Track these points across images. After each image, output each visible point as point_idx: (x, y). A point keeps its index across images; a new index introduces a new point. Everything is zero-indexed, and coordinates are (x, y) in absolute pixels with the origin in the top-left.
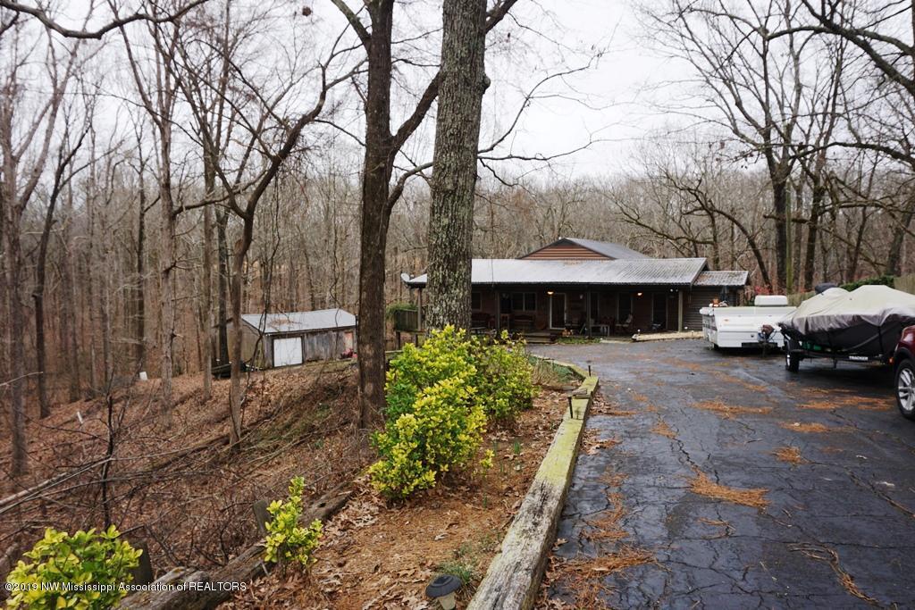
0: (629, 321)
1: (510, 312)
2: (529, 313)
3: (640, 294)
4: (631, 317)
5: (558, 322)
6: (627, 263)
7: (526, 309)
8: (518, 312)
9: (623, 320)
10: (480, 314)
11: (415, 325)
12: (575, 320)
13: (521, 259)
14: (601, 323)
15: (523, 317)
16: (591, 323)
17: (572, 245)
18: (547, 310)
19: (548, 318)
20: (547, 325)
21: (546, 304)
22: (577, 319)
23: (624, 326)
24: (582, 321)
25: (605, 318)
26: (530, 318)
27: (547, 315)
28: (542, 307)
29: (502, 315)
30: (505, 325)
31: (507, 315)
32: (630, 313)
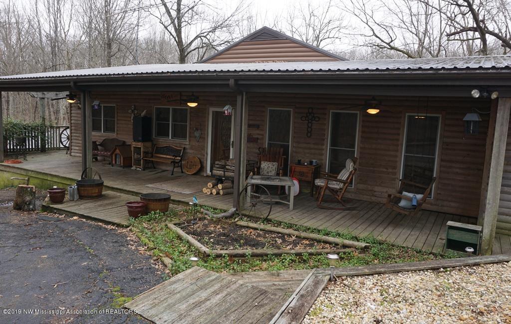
0: (344, 175)
1: (147, 140)
2: (176, 143)
3: (373, 111)
7: (174, 136)
8: (163, 142)
9: (336, 169)
10: (113, 140)
15: (168, 150)
17: (276, 37)
18: (203, 138)
19: (204, 155)
20: (202, 168)
21: (202, 127)
23: (335, 185)
25: (300, 164)
26: (176, 152)
27: (203, 148)
28: (197, 134)
29: (134, 144)
30: (138, 162)
31: (139, 145)
32: (350, 155)
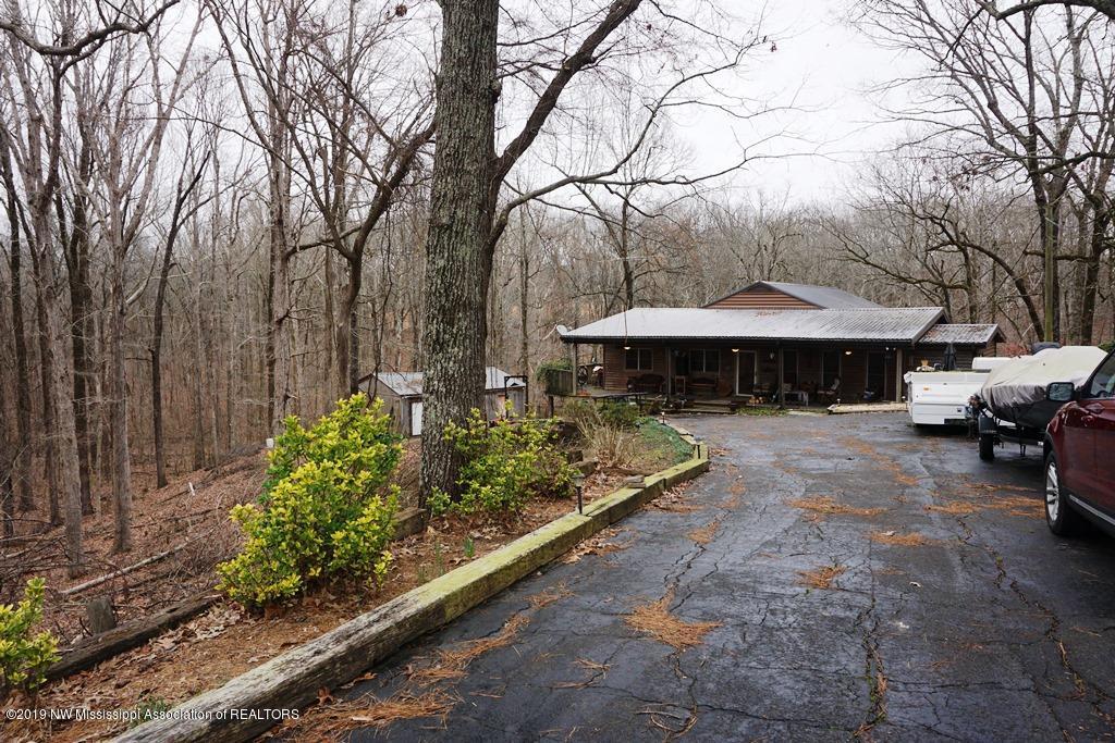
0: (834, 388)
1: (686, 374)
2: (709, 375)
3: (848, 353)
4: (837, 382)
5: (747, 387)
6: (837, 313)
7: (707, 370)
8: (697, 375)
9: (827, 386)
10: (650, 375)
11: (569, 388)
12: (766, 385)
13: (705, 307)
14: (800, 389)
15: (704, 380)
16: (785, 388)
17: (770, 290)
18: (733, 370)
19: (734, 382)
20: (733, 391)
21: (732, 364)
22: (767, 384)
23: (829, 392)
24: (775, 387)
25: (806, 383)
26: (711, 382)
27: (734, 377)
28: (728, 368)
29: (678, 377)
30: (681, 390)
31: (683, 377)
32: (837, 376)
